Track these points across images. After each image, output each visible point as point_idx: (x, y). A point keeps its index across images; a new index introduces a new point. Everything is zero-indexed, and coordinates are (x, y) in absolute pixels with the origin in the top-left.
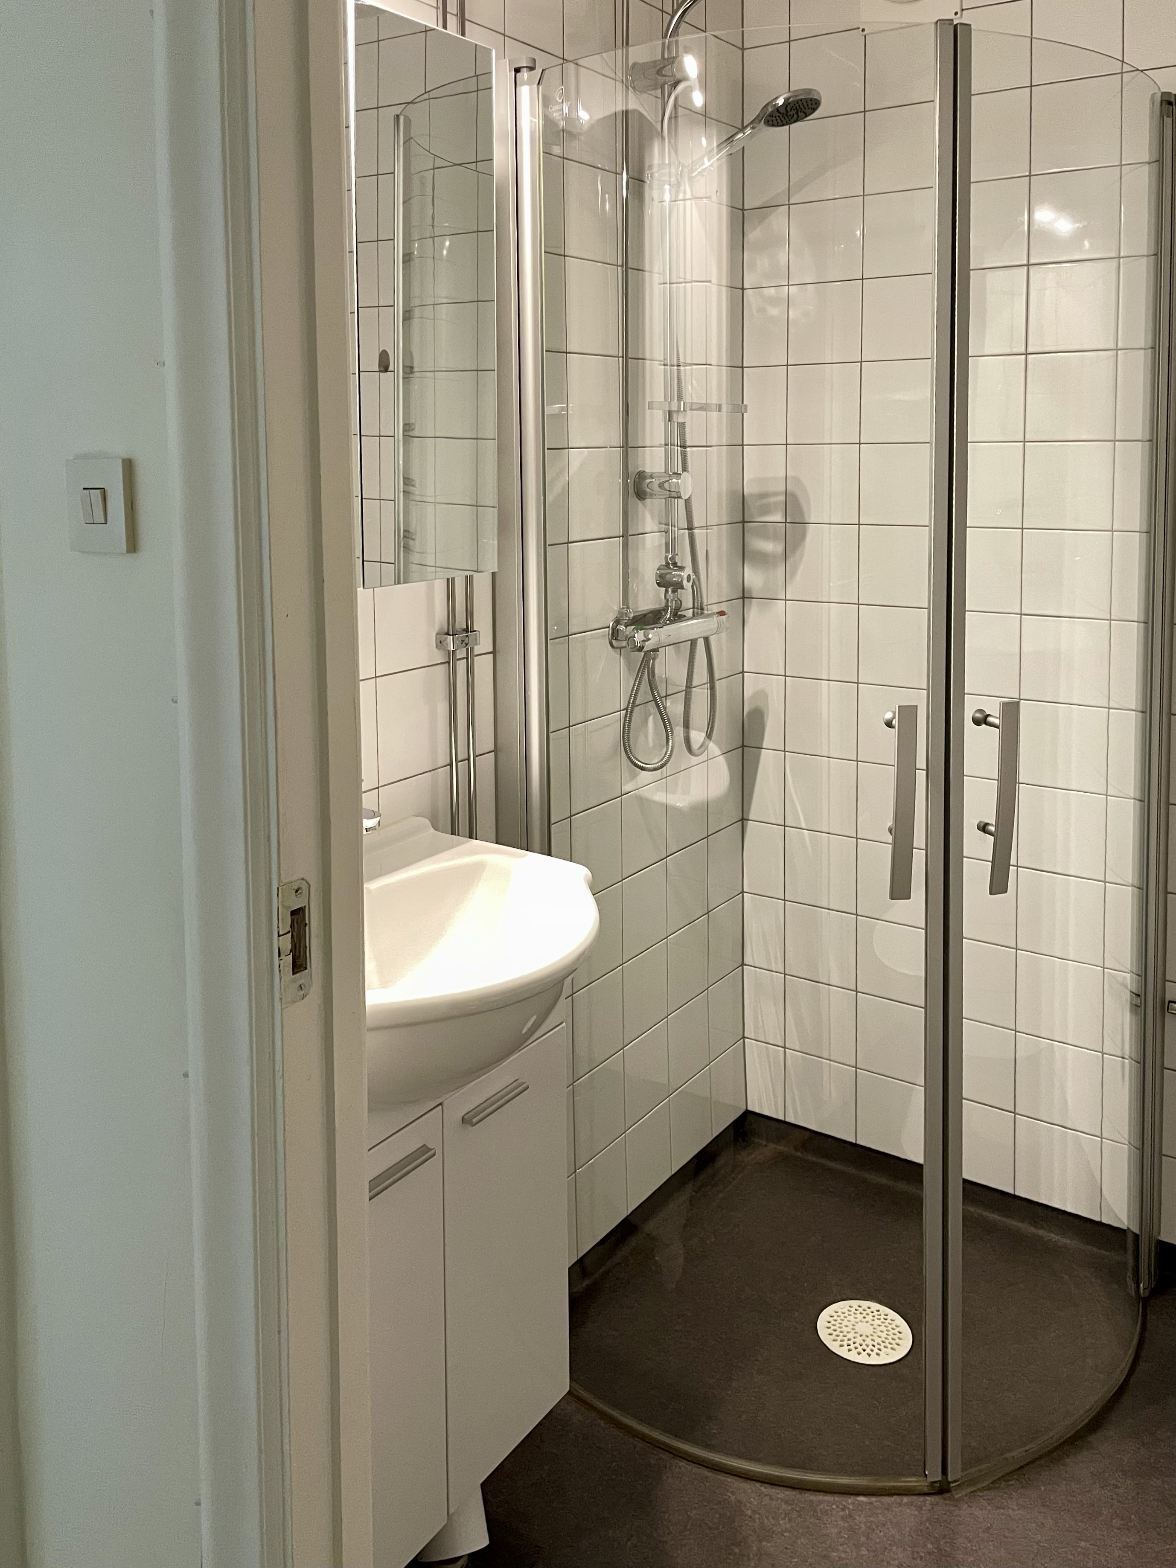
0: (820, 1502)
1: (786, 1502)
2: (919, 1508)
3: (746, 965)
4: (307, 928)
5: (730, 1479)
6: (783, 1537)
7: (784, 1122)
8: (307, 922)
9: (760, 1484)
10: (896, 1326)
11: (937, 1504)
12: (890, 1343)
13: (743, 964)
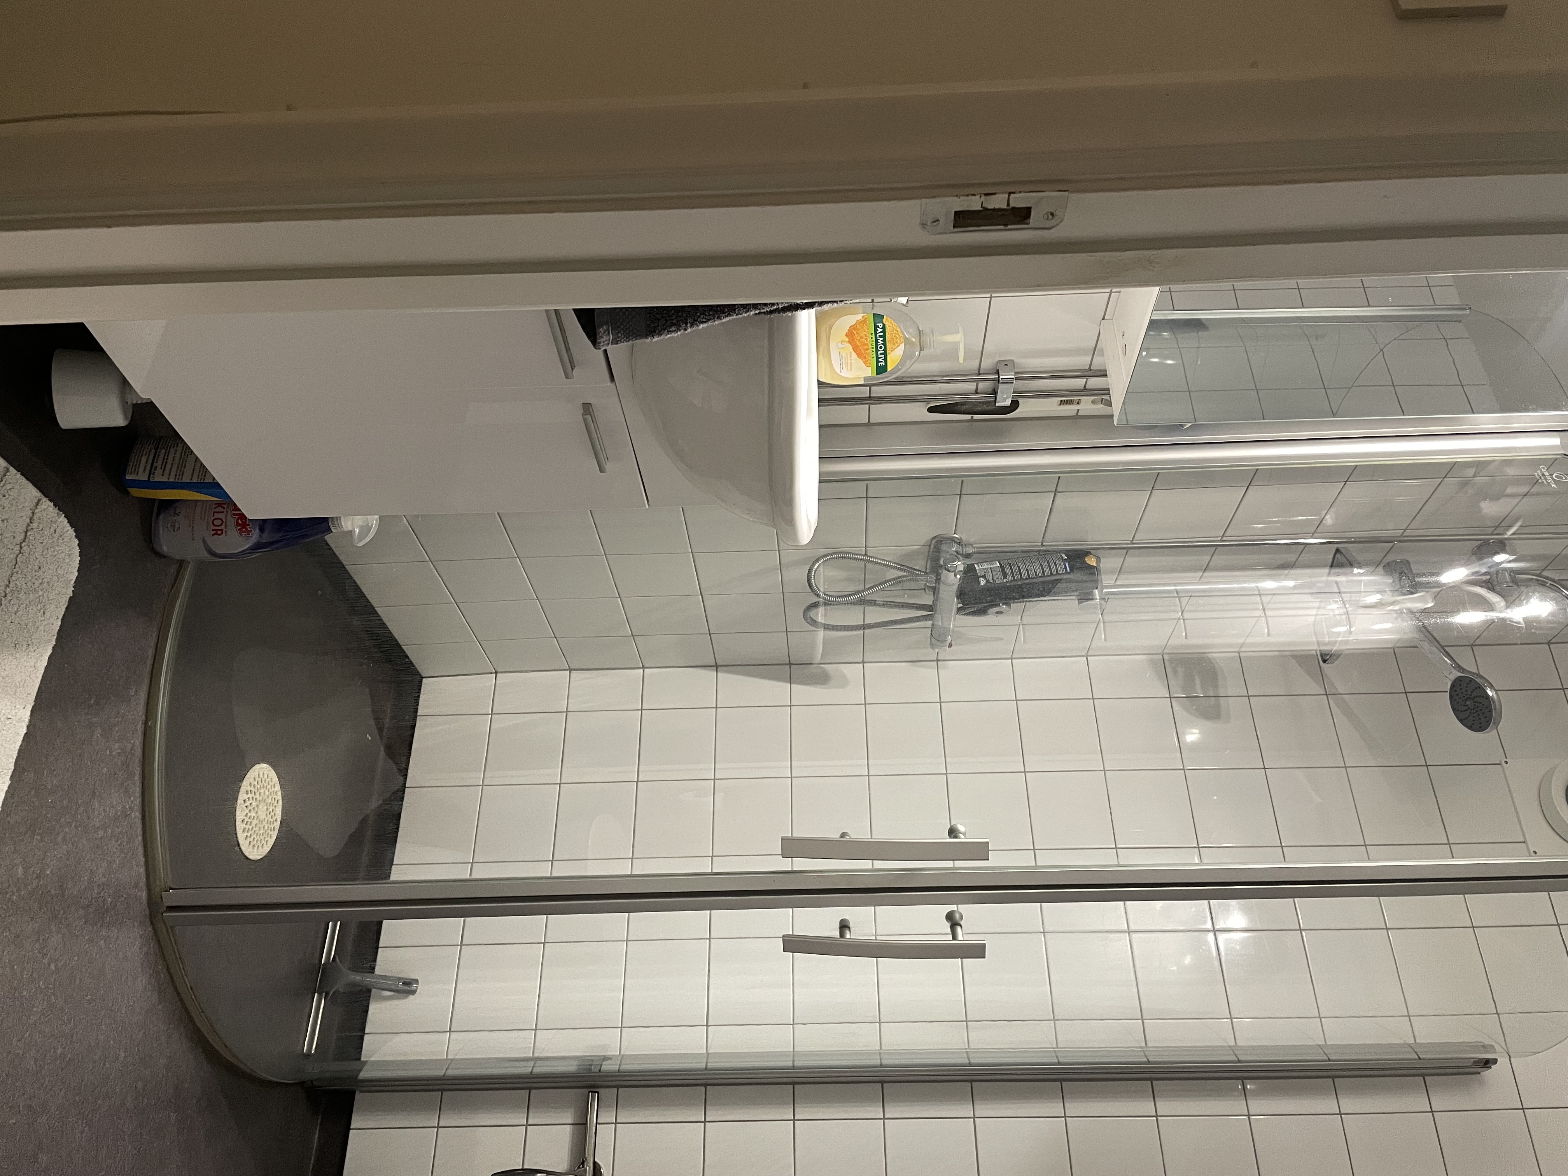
0: (134, 784)
1: (132, 749)
2: (136, 886)
3: (570, 673)
4: (1002, 227)
5: (145, 687)
6: (105, 748)
7: (416, 716)
8: (1009, 227)
9: (144, 719)
10: (267, 841)
11: (141, 904)
12: (254, 839)
13: (570, 670)
